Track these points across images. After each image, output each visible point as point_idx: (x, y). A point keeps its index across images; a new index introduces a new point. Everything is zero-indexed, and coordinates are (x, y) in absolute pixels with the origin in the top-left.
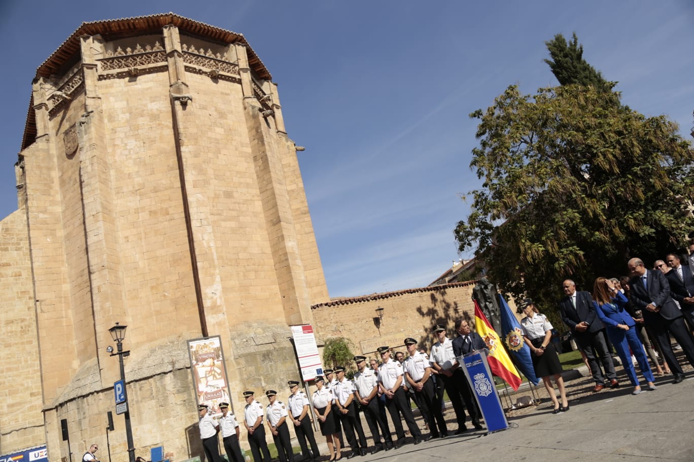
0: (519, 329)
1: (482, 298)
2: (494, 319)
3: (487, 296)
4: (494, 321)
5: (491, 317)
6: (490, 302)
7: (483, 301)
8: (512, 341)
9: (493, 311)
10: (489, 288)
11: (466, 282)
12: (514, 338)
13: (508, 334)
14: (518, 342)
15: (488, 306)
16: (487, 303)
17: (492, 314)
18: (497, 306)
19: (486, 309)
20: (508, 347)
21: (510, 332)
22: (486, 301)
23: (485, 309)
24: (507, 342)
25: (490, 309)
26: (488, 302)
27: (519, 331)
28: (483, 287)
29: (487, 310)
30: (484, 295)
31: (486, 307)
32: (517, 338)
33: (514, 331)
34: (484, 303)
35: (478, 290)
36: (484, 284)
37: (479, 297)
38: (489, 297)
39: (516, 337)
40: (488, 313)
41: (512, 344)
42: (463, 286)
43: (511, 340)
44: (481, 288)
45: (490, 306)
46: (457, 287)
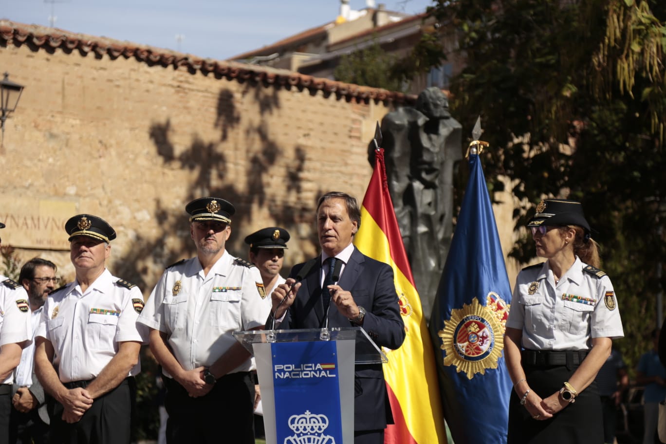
0: (503, 303)
1: (407, 160)
2: (421, 246)
3: (426, 157)
4: (419, 254)
5: (412, 238)
6: (428, 185)
7: (404, 171)
8: (466, 337)
9: (428, 220)
10: (444, 131)
11: (364, 89)
12: (473, 328)
13: (458, 306)
14: (485, 348)
15: (418, 198)
16: (417, 185)
17: (422, 229)
18: (446, 206)
19: (405, 203)
20: (444, 353)
21: (469, 302)
22: (415, 175)
23: (400, 202)
24: (446, 336)
25: (420, 210)
26: (423, 181)
27: (499, 308)
28: (421, 121)
29: (408, 209)
30: (416, 149)
31: (409, 196)
32: (486, 331)
33: (482, 302)
34: (405, 182)
35: (399, 128)
36: (428, 113)
37: (397, 154)
38: (430, 164)
39: (481, 327)
40: (406, 221)
41: (463, 346)
42: (349, 98)
43: (461, 333)
44: (413, 125)
45: (424, 197)
46: (327, 94)
